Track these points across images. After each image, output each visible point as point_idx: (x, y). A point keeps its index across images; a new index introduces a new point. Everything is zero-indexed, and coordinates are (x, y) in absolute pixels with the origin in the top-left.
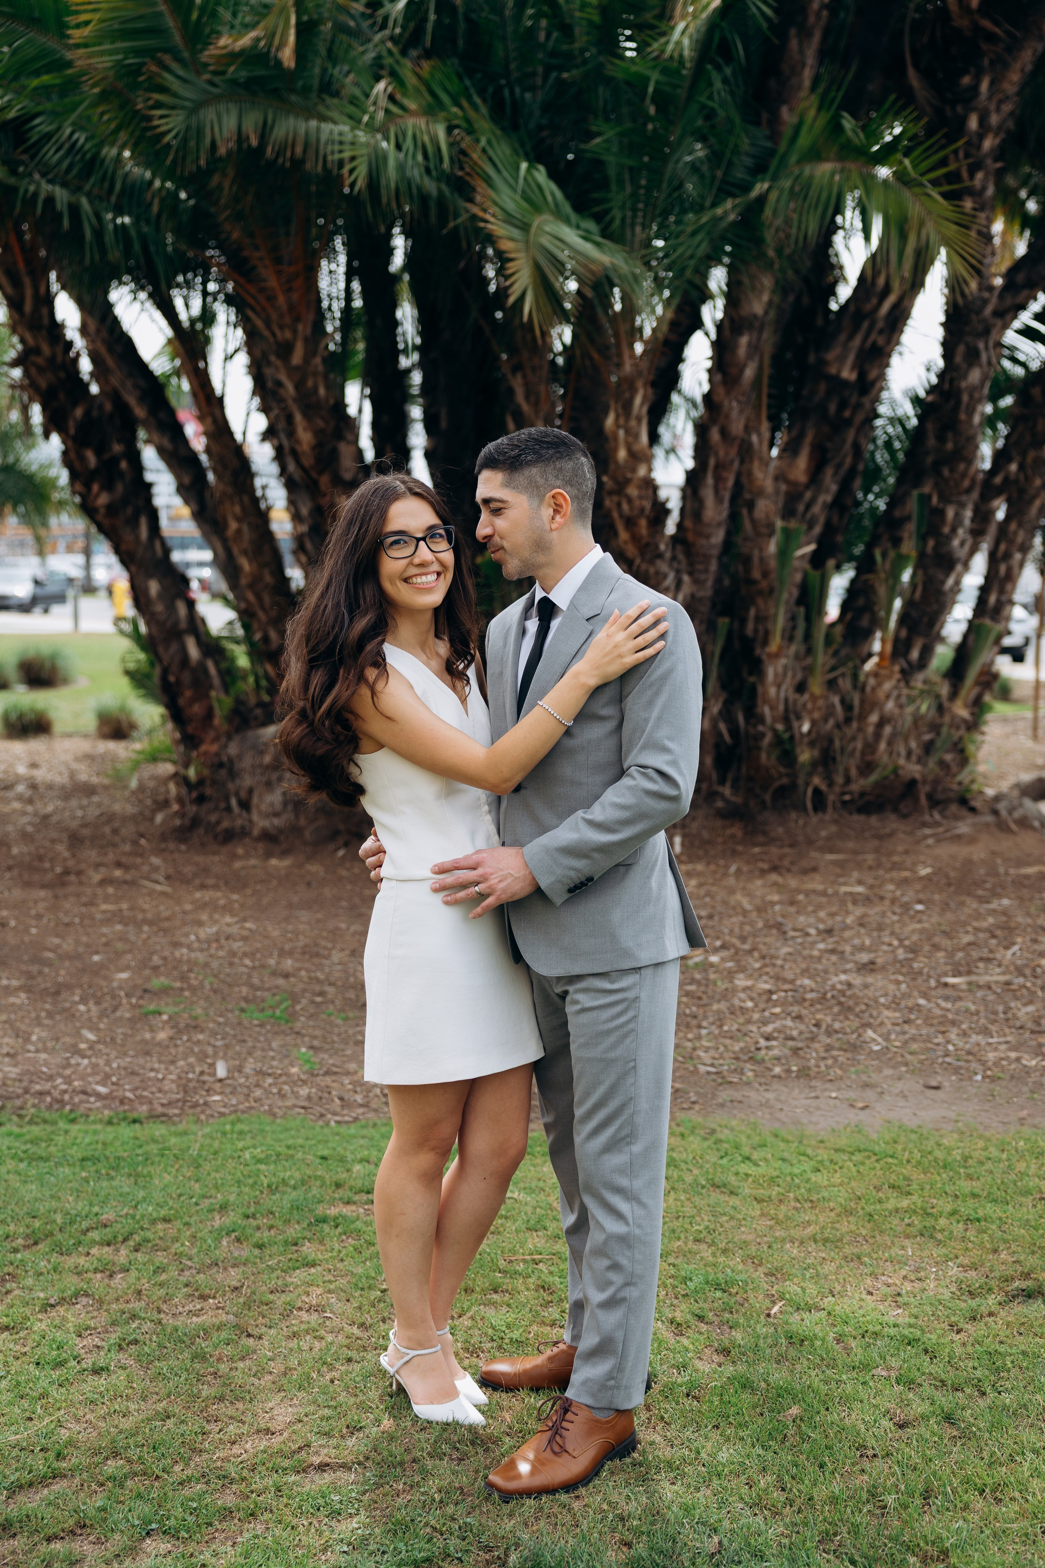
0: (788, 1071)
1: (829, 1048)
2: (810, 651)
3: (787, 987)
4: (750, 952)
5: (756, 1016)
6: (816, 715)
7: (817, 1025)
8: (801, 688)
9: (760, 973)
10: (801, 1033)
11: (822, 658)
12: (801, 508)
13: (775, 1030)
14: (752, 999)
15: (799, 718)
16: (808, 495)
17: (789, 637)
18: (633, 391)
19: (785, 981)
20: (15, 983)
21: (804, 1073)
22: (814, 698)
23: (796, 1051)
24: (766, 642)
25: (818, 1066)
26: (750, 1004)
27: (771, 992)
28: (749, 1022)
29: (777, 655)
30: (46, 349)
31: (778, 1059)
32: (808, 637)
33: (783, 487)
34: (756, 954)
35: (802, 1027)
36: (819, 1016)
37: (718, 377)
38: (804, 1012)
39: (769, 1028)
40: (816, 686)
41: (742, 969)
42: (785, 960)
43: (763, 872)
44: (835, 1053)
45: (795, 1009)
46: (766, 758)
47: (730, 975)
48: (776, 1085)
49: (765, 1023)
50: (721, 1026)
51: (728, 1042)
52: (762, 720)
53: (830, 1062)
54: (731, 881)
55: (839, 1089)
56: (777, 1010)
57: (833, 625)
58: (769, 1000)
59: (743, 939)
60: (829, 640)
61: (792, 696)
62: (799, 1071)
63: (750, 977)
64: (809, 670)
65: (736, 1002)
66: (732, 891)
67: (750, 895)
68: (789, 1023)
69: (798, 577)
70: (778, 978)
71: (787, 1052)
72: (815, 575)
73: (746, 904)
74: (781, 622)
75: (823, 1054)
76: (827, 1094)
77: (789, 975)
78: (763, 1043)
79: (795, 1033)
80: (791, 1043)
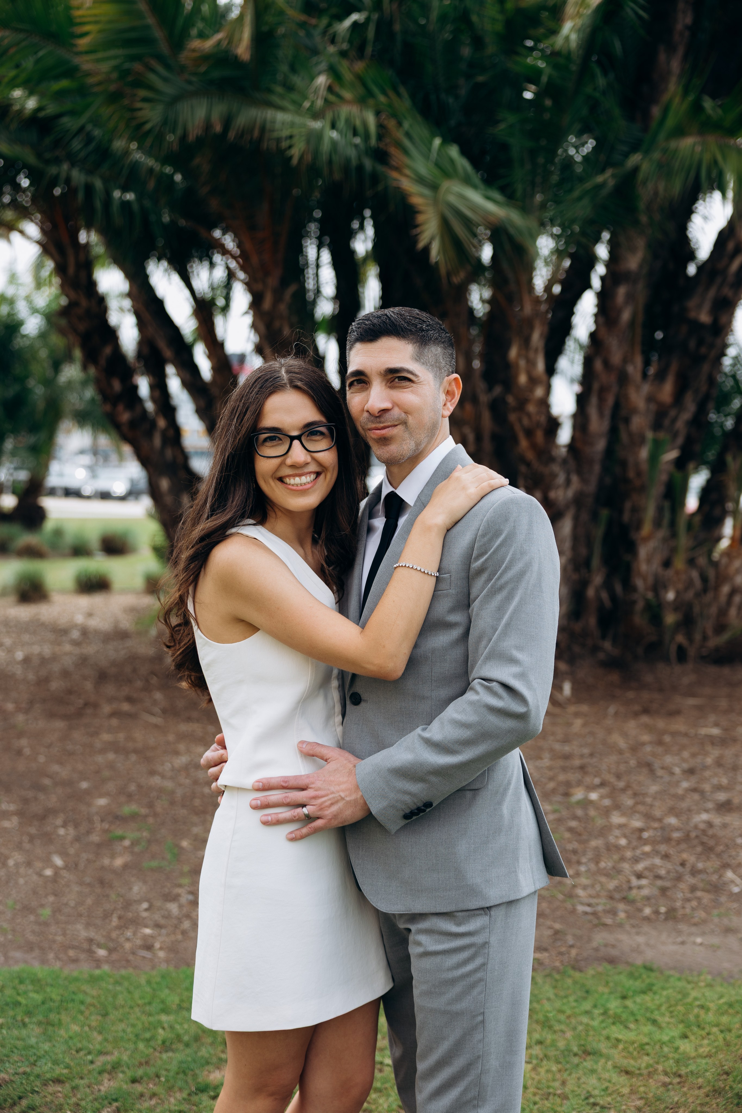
0: (657, 912)
1: (693, 889)
2: (674, 534)
3: (656, 825)
4: (624, 790)
5: (629, 854)
6: (680, 586)
7: (683, 864)
8: (667, 564)
9: (631, 812)
10: (668, 872)
11: (684, 541)
12: (667, 422)
13: (646, 869)
14: (625, 836)
15: (665, 588)
16: (673, 413)
17: (657, 524)
18: (531, 328)
19: (654, 819)
20: (12, 807)
21: (671, 915)
22: (677, 573)
23: (663, 890)
24: (639, 525)
25: (683, 908)
26: (623, 842)
27: (641, 830)
28: (623, 859)
29: (646, 539)
30: (84, 303)
31: (648, 898)
32: (673, 524)
33: (653, 407)
34: (630, 792)
35: (669, 866)
36: (685, 856)
37: (601, 320)
38: (671, 851)
39: (640, 867)
40: (679, 563)
41: (617, 807)
42: (655, 798)
43: (636, 715)
44: (699, 894)
45: (663, 848)
46: (639, 620)
47: (606, 812)
48: (646, 928)
49: (636, 860)
50: (597, 863)
51: (603, 879)
52: (634, 589)
53: (694, 903)
54: (609, 722)
55: (703, 934)
56: (647, 848)
57: (693, 515)
58: (640, 838)
59: (619, 777)
60: (690, 526)
61: (660, 570)
62: (667, 913)
63: (623, 814)
64: (674, 550)
65: (612, 839)
66: (609, 731)
67: (625, 735)
68: (657, 861)
69: (664, 477)
70: (648, 817)
71: (656, 892)
72: (678, 476)
73: (622, 744)
74: (650, 512)
75: (689, 895)
76: (692, 939)
77: (657, 813)
78: (635, 882)
79: (663, 872)
80: (659, 883)
